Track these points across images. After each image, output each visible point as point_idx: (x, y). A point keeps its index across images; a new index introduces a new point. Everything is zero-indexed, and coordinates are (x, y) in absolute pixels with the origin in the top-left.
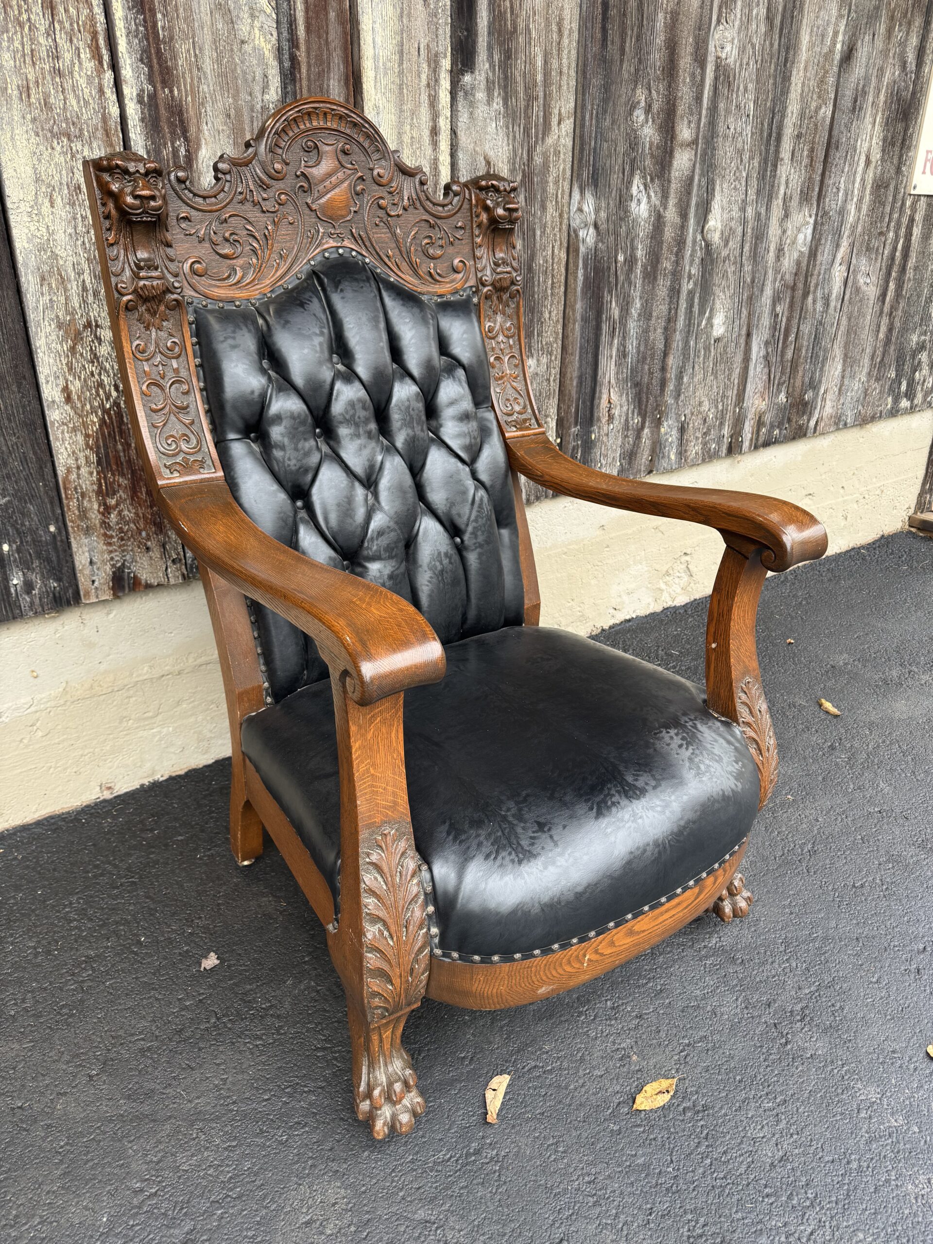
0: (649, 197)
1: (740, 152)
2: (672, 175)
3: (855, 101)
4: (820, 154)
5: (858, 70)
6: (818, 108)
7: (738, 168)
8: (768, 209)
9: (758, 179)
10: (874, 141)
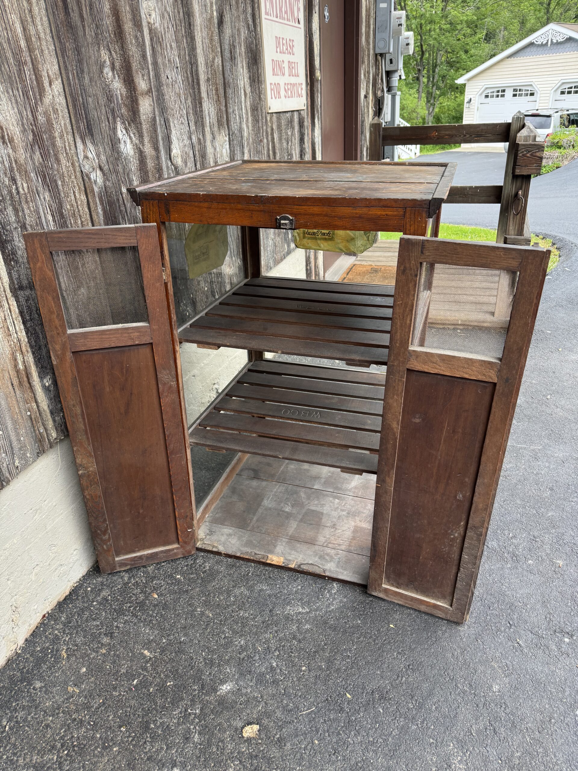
0: (131, 138)
1: (179, 95)
2: (142, 118)
3: (231, 53)
4: (221, 91)
5: (228, 31)
6: (214, 59)
7: (180, 108)
8: (204, 135)
9: (193, 114)
10: (245, 80)
